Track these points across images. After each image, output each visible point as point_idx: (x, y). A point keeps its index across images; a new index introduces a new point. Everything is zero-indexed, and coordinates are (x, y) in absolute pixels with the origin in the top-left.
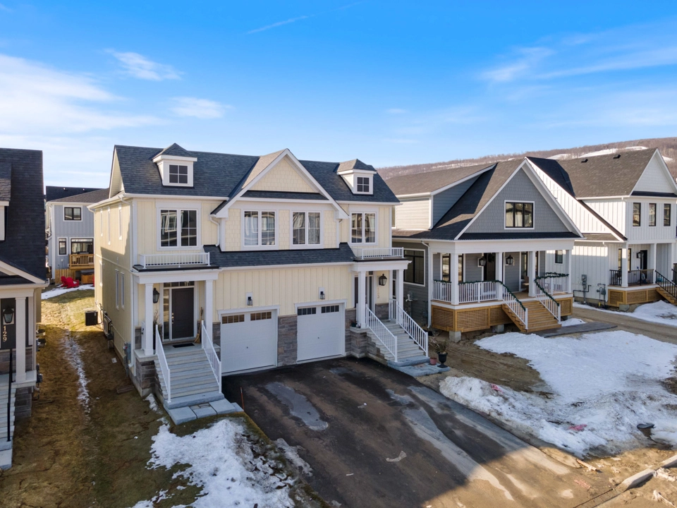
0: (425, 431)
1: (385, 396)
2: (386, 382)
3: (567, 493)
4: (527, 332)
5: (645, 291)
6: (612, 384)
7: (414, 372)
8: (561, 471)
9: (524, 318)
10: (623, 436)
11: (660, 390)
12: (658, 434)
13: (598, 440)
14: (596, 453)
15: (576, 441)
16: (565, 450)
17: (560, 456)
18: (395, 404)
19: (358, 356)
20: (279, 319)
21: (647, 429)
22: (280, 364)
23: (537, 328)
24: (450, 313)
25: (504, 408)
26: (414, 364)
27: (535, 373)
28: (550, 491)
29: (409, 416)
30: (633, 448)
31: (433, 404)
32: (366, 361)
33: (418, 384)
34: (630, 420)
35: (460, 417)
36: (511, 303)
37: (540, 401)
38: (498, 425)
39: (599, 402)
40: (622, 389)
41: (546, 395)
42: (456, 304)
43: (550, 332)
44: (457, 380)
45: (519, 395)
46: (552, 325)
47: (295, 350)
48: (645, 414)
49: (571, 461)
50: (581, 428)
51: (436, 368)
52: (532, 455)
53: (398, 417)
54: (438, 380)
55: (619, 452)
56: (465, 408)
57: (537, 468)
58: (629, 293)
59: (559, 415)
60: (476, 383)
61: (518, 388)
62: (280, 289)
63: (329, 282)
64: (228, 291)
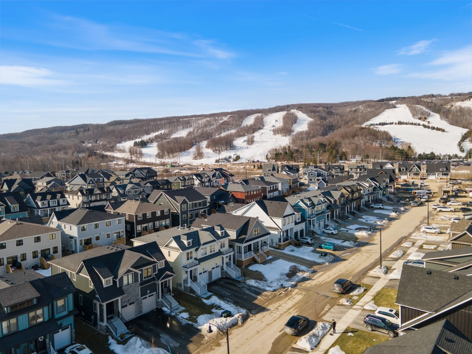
0: (247, 292)
1: (237, 286)
2: (234, 283)
3: (270, 297)
4: (260, 264)
5: (286, 243)
6: (277, 276)
7: (240, 280)
8: (269, 294)
9: (259, 260)
10: (278, 287)
11: (285, 276)
12: (284, 286)
13: (274, 288)
14: (274, 291)
15: (271, 289)
16: (270, 291)
17: (269, 292)
18: (239, 288)
19: (224, 277)
21: (282, 285)
22: (210, 282)
23: (262, 262)
24: (242, 261)
25: (259, 285)
26: (239, 278)
27: (263, 275)
28: (268, 297)
29: (244, 290)
30: (280, 289)
31: (246, 286)
32: (226, 278)
33: (242, 283)
34: (280, 284)
35: (252, 288)
36: (255, 256)
37: (265, 282)
38: (259, 289)
39: (275, 282)
40: (279, 277)
41: (266, 281)
42: (243, 259)
43: (265, 263)
44: (249, 280)
45: (261, 282)
46: (265, 260)
47: (212, 278)
48: (282, 282)
49: (271, 293)
50: (272, 287)
51: (243, 278)
52: (265, 293)
53: (242, 290)
54: (245, 281)
55: (278, 290)
56: (252, 286)
57: (266, 295)
59: (269, 285)
60: (253, 281)
61: (260, 280)
62: (208, 265)
63: (217, 260)
64: (200, 268)
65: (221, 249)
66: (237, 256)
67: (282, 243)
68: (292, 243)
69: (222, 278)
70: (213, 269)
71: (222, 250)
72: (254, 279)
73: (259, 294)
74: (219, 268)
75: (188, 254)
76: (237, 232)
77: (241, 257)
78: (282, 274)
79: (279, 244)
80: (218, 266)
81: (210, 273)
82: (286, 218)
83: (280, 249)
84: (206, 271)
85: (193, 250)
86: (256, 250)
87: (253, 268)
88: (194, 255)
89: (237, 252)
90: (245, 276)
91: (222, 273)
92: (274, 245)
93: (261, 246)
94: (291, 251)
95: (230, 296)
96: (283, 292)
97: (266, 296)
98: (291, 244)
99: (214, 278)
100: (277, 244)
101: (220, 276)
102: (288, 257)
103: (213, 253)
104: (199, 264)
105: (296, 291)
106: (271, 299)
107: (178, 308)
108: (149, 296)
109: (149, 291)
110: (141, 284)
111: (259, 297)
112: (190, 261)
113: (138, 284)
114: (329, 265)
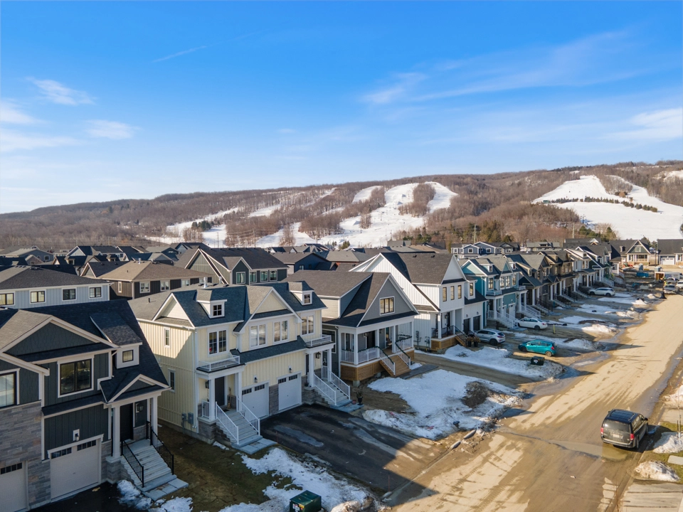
0: (368, 440)
1: (340, 426)
2: (335, 417)
3: (432, 454)
4: (395, 377)
5: (449, 340)
6: (441, 404)
7: (348, 410)
8: (428, 447)
9: (392, 368)
10: (448, 428)
11: (460, 404)
12: (461, 425)
13: (439, 432)
14: (439, 437)
15: (431, 434)
16: (428, 438)
17: (426, 441)
18: (347, 428)
19: (310, 403)
20: (270, 388)
21: (457, 424)
22: (271, 415)
23: (400, 373)
24: (354, 369)
25: (398, 423)
26: (345, 405)
27: (405, 402)
28: (426, 455)
29: (358, 433)
30: (452, 433)
31: (365, 426)
32: (315, 406)
33: (353, 417)
34: (451, 421)
35: (380, 431)
36: (384, 359)
37: (411, 417)
38: (398, 432)
39: (437, 415)
40: (445, 406)
41: (413, 413)
42: (357, 364)
43: (406, 375)
44: (372, 412)
45: (402, 415)
46: (406, 371)
47: (278, 405)
48: (456, 416)
49: (431, 442)
50: (432, 428)
51: (357, 406)
52: (416, 443)
53: (352, 435)
54: (361, 413)
55: (448, 435)
56: (380, 426)
57: (419, 447)
58: (442, 342)
59: (422, 423)
60: (382, 412)
61: (399, 412)
62: (269, 370)
63: (293, 362)
64: (245, 376)
65: (302, 336)
66: (343, 358)
67: (440, 339)
68: (459, 340)
69: (305, 405)
70: (282, 381)
71: (306, 338)
72: (385, 409)
73: (399, 445)
74: (298, 382)
75: (213, 336)
76: (342, 300)
77: (352, 359)
78: (451, 400)
79: (433, 342)
80: (295, 377)
81: (274, 392)
82: (448, 285)
83: (436, 352)
84: (262, 387)
85: (228, 327)
86: (387, 348)
87: (380, 385)
88: (231, 343)
89: (343, 349)
90: (360, 401)
91: (304, 393)
92: (423, 344)
93: (397, 341)
94: (459, 356)
95: (322, 449)
96: (464, 442)
97: (418, 450)
98: (459, 343)
99: (284, 405)
100: (429, 342)
101: (299, 402)
102: (456, 366)
103: (281, 342)
104: (242, 364)
105: (497, 439)
106: (436, 459)
107: (166, 484)
108: (80, 447)
109: (77, 432)
110: (46, 410)
111: (400, 454)
112: (220, 356)
113: (38, 409)
114: (556, 383)
